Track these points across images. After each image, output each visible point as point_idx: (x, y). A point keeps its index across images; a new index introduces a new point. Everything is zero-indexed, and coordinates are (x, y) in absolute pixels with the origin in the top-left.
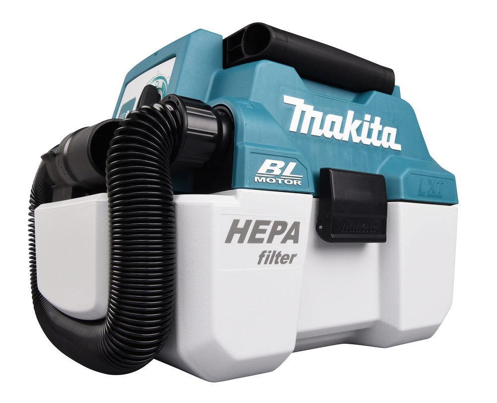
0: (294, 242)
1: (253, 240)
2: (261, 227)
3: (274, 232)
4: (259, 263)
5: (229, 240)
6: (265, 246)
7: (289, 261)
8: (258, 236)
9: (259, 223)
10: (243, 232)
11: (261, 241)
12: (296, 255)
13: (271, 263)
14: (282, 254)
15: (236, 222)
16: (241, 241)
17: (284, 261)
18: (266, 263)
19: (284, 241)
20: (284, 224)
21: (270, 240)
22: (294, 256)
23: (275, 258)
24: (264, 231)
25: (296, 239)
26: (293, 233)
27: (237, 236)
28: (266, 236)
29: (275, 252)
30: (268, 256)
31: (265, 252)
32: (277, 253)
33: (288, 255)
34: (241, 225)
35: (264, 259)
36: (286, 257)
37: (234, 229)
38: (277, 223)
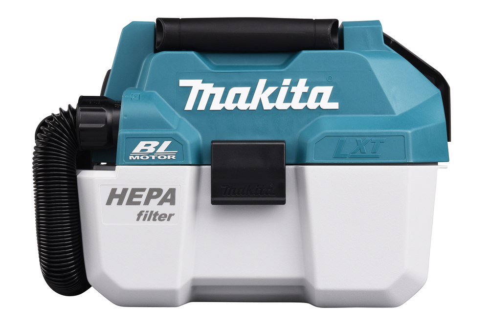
0: (171, 204)
1: (130, 202)
2: (137, 193)
3: (150, 197)
4: (138, 219)
5: (109, 202)
6: (142, 207)
7: (166, 219)
8: (135, 200)
9: (134, 190)
10: (121, 198)
11: (138, 203)
12: (173, 215)
13: (149, 220)
14: (160, 213)
15: (114, 190)
16: (120, 203)
17: (162, 219)
18: (144, 220)
19: (161, 203)
20: (160, 191)
21: (147, 202)
22: (171, 215)
23: (152, 217)
24: (140, 196)
25: (172, 202)
26: (169, 197)
27: (115, 201)
28: (143, 200)
29: (152, 212)
30: (146, 215)
31: (144, 211)
32: (154, 213)
33: (166, 215)
34: (119, 192)
35: (142, 217)
36: (163, 216)
37: (113, 194)
38: (152, 190)
